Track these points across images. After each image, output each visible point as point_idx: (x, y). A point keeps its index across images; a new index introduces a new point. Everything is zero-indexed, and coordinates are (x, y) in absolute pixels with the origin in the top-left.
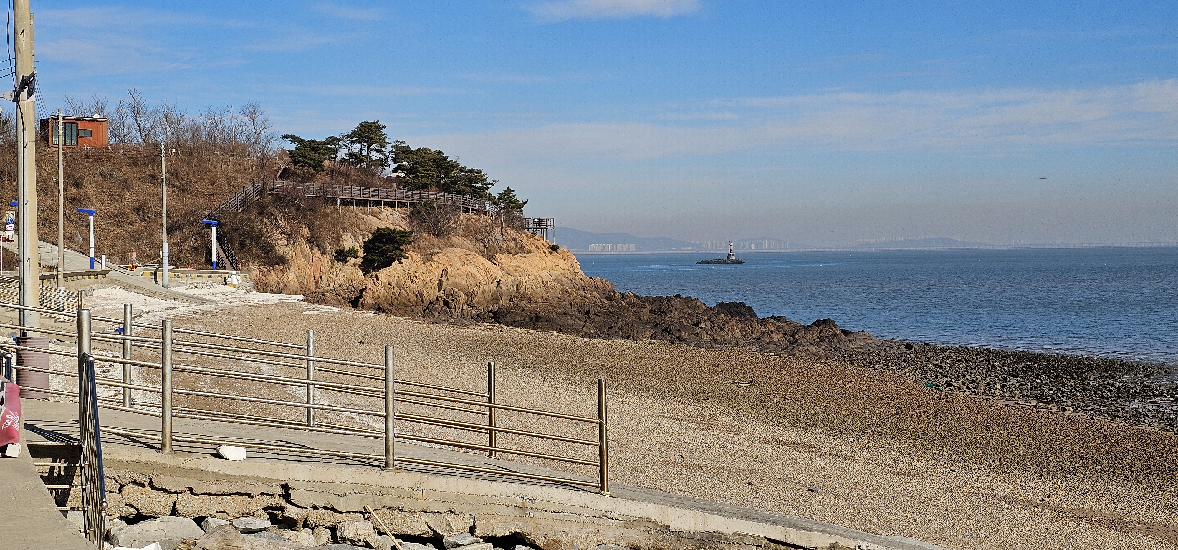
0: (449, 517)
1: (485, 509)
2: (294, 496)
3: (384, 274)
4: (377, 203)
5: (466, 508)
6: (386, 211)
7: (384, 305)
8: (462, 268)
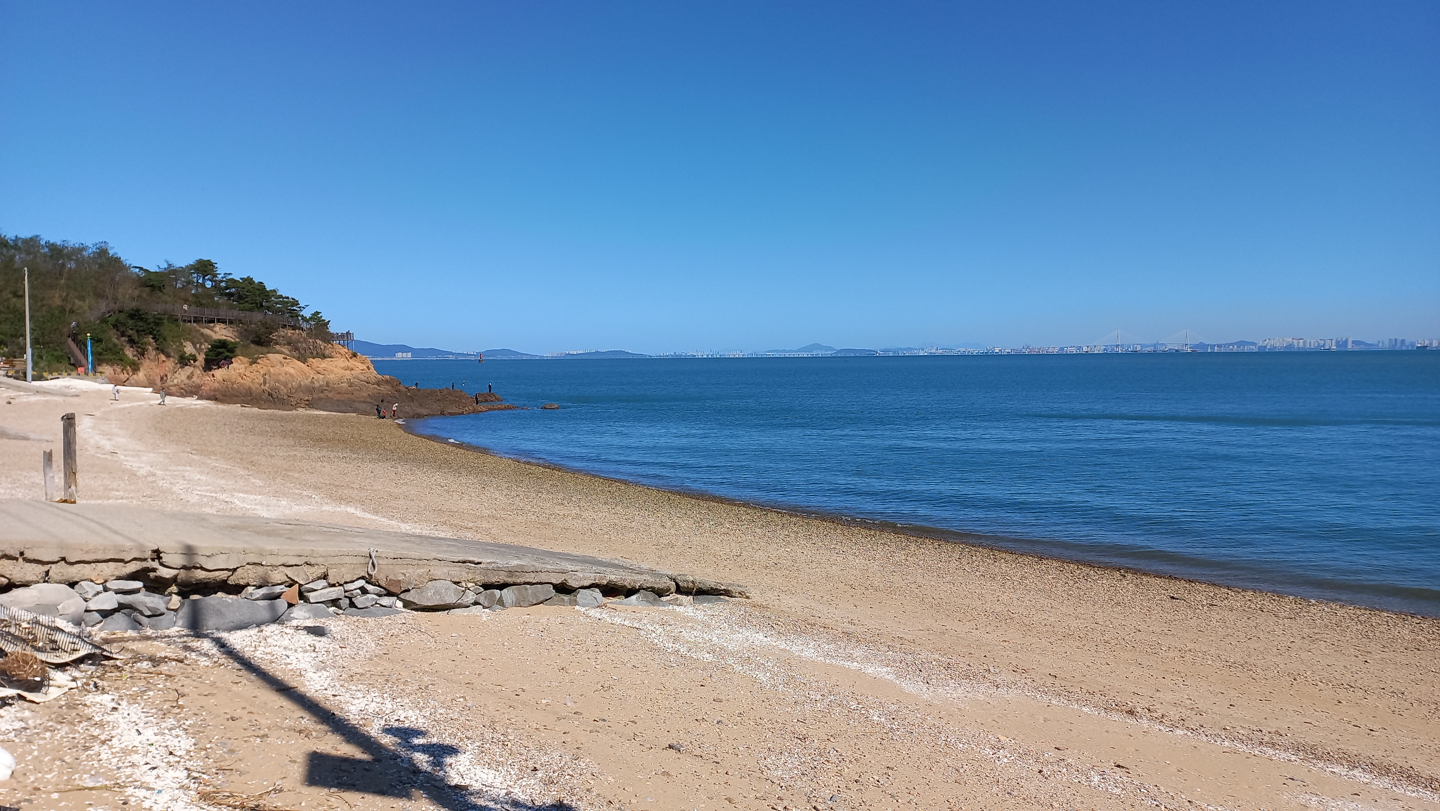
0: (306, 568)
1: (336, 560)
2: (165, 558)
3: (219, 373)
4: (212, 321)
5: (320, 560)
6: (218, 327)
7: (219, 396)
8: (282, 369)
